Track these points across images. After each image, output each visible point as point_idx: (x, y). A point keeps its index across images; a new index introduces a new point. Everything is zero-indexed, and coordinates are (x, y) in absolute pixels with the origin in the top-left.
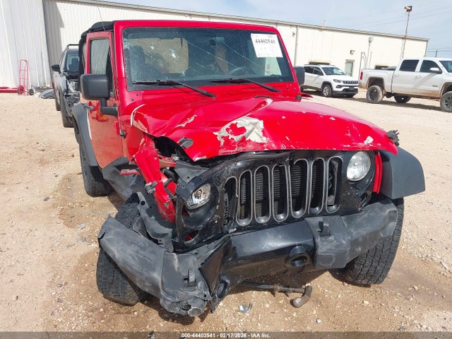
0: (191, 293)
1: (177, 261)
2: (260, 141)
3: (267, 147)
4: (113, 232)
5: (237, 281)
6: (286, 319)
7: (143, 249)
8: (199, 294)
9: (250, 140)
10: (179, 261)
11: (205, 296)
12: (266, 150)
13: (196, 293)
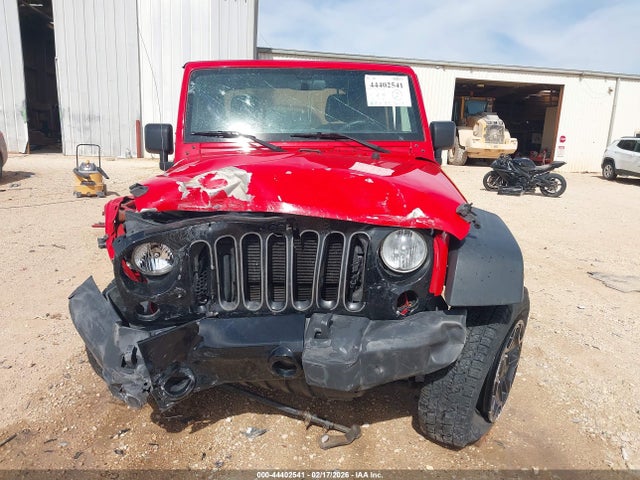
0: (128, 376)
1: (117, 333)
2: (244, 200)
3: (250, 208)
4: (85, 293)
5: (210, 382)
6: (295, 458)
7: (103, 316)
8: (138, 379)
9: (233, 198)
10: (120, 334)
11: (146, 384)
12: (249, 210)
13: (134, 377)
